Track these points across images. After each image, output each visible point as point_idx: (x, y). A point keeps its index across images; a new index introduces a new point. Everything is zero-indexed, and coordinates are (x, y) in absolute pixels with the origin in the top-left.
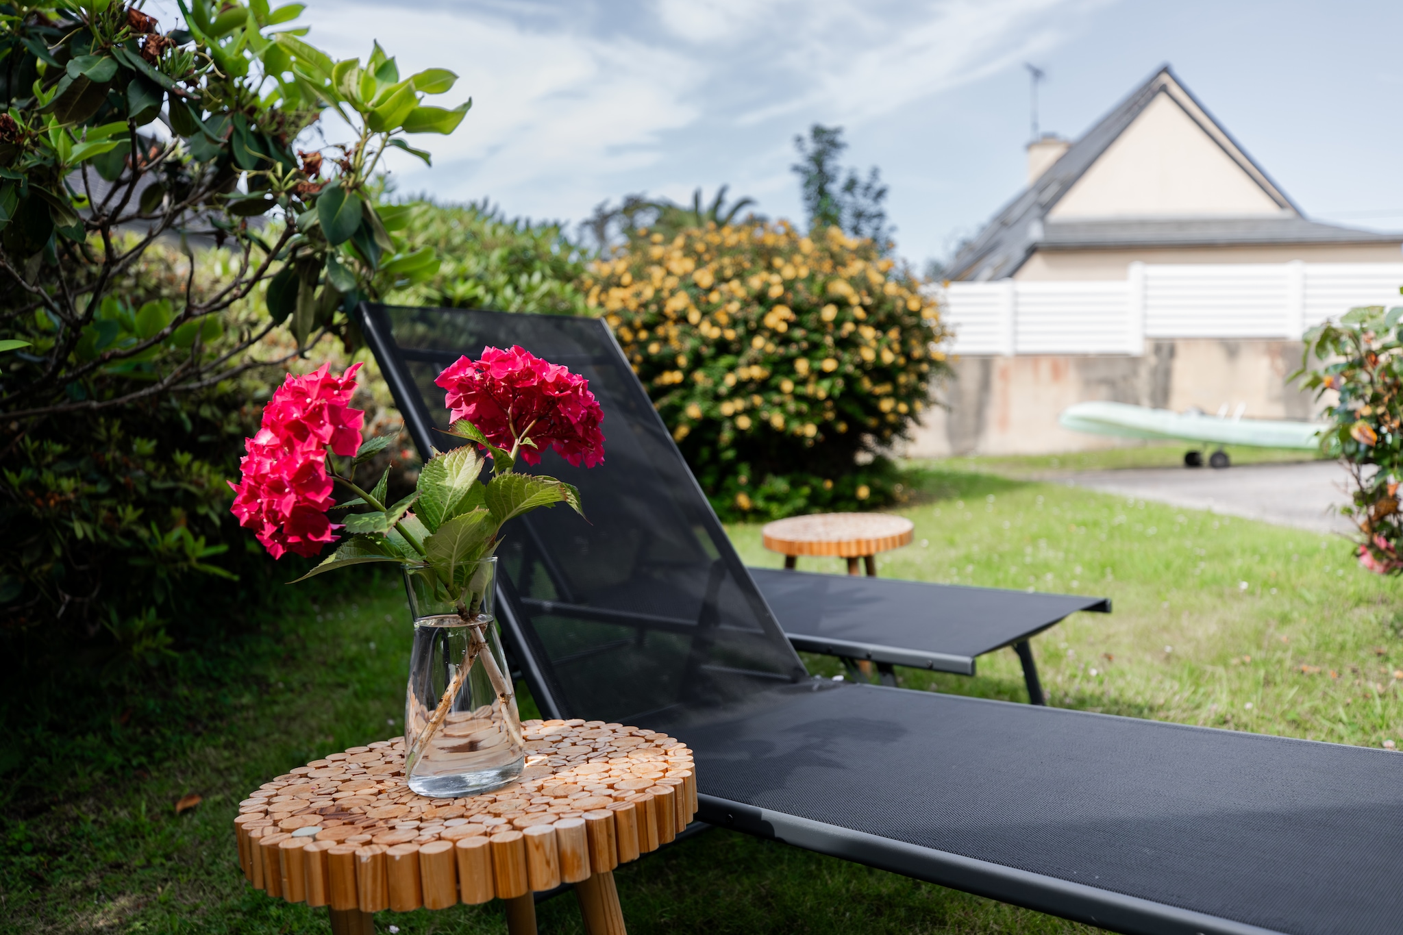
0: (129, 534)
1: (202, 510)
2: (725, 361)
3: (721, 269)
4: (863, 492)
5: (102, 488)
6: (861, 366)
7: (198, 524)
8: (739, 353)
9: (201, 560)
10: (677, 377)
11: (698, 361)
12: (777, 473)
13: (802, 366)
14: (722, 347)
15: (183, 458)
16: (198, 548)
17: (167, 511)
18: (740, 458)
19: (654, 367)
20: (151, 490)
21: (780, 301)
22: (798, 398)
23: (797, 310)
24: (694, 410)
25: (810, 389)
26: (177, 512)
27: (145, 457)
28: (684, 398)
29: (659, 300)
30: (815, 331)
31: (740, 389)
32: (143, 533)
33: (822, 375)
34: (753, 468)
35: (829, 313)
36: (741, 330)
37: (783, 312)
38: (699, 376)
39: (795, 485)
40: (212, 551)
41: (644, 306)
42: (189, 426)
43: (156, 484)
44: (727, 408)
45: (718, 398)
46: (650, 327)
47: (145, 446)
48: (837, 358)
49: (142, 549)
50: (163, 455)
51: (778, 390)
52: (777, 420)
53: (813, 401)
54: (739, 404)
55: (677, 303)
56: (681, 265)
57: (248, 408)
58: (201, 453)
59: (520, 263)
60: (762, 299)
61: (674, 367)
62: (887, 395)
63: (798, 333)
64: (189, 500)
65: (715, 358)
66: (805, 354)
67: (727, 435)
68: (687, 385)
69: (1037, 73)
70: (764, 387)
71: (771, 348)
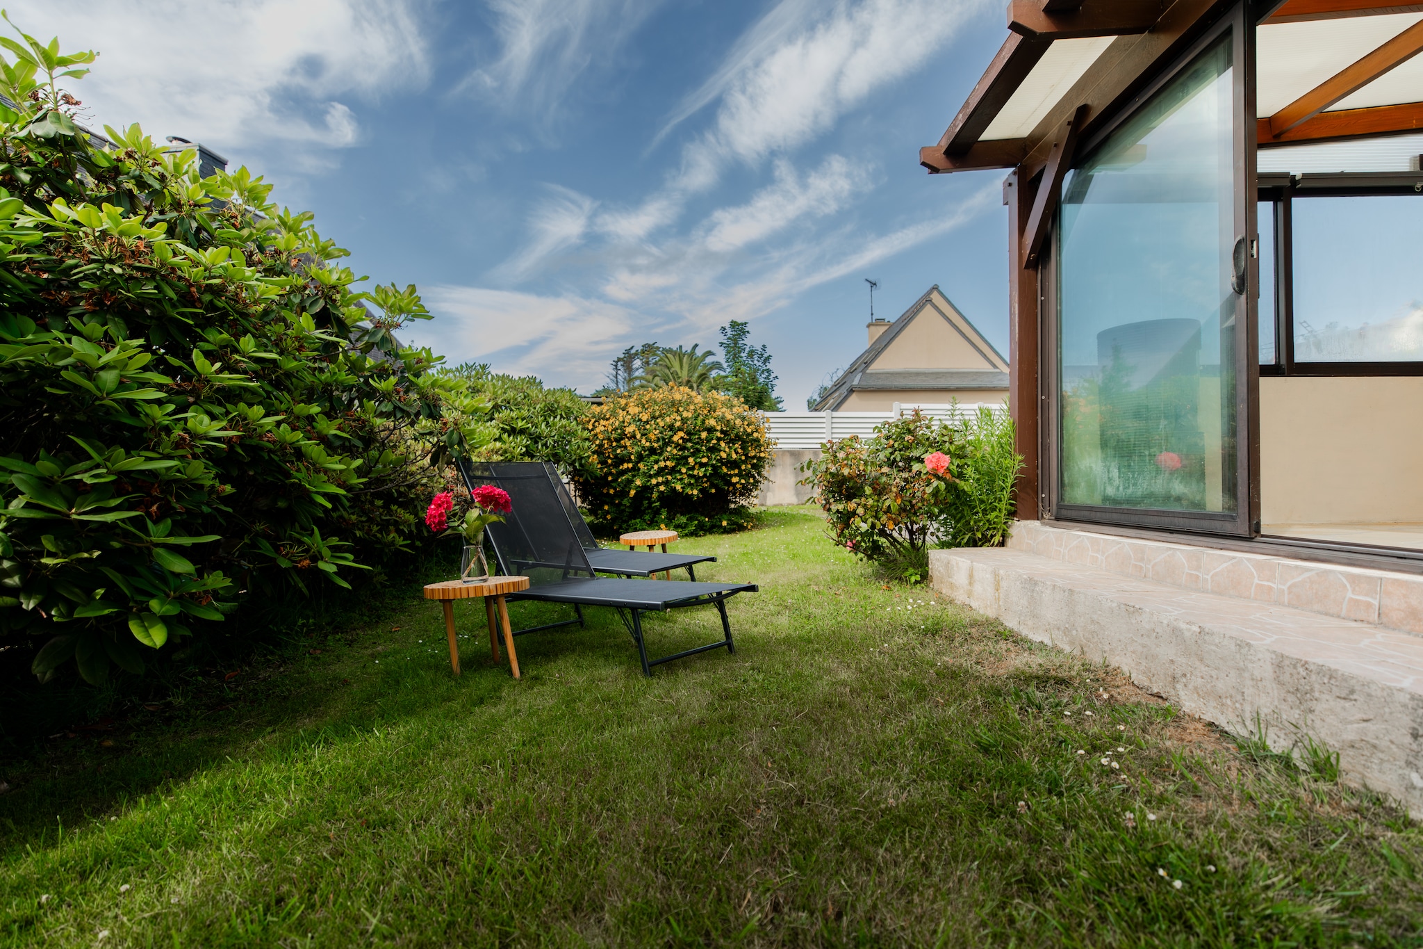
0: (375, 536)
1: (401, 527)
2: (653, 458)
3: (654, 411)
4: (724, 523)
5: (364, 519)
6: (721, 460)
7: (400, 532)
8: (660, 454)
9: (401, 546)
10: (630, 465)
11: (640, 458)
12: (682, 514)
13: (691, 460)
14: (652, 451)
15: (394, 508)
16: (400, 541)
17: (388, 527)
18: (662, 506)
19: (620, 460)
20: (382, 520)
21: (680, 429)
22: (690, 476)
23: (689, 433)
24: (638, 482)
25: (695, 472)
26: (391, 528)
27: (379, 507)
28: (634, 476)
29: (622, 428)
30: (698, 443)
31: (660, 472)
32: (379, 535)
33: (702, 465)
34: (668, 512)
35: (704, 435)
36: (661, 443)
37: (681, 434)
38: (641, 465)
39: (690, 519)
40: (405, 542)
41: (615, 430)
42: (396, 495)
43: (384, 518)
44: (654, 481)
45: (651, 476)
46: (618, 440)
47: (379, 503)
48: (708, 457)
49: (379, 541)
50: (386, 506)
51: (679, 472)
52: (679, 487)
53: (697, 478)
54: (660, 479)
55: (630, 429)
56: (633, 410)
57: (419, 487)
58: (401, 505)
59: (550, 411)
60: (671, 427)
61: (629, 461)
62: (736, 475)
63: (689, 444)
64: (396, 524)
65: (648, 456)
66: (693, 454)
67: (655, 495)
68: (635, 469)
69: (873, 284)
70: (673, 471)
71: (675, 452)
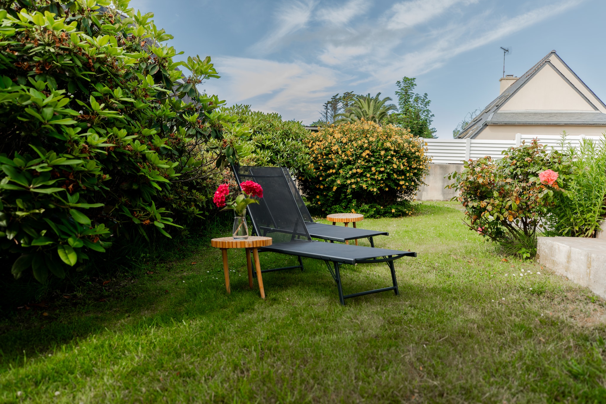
0: (183, 208)
1: (198, 203)
2: (349, 167)
3: (351, 136)
4: (393, 211)
5: (177, 197)
6: (393, 170)
7: (197, 206)
8: (354, 164)
9: (197, 214)
10: (334, 171)
11: (341, 166)
12: (366, 203)
13: (373, 169)
14: (349, 162)
15: (194, 191)
16: (197, 211)
17: (190, 203)
18: (353, 198)
19: (328, 167)
20: (187, 198)
21: (367, 149)
22: (372, 179)
23: (373, 152)
24: (339, 182)
25: (376, 177)
26: (192, 203)
27: (185, 191)
28: (336, 178)
29: (330, 147)
30: (378, 158)
31: (353, 176)
32: (185, 207)
33: (380, 172)
34: (357, 202)
35: (383, 153)
36: (354, 157)
37: (368, 152)
38: (341, 171)
39: (371, 207)
40: (200, 212)
41: (326, 148)
42: (195, 184)
43: (188, 197)
44: (349, 182)
45: (347, 178)
46: (327, 155)
47: (186, 188)
48: (385, 167)
49: (185, 211)
50: (190, 190)
51: (365, 176)
52: (364, 186)
53: (377, 181)
54: (353, 181)
55: (335, 148)
56: (338, 135)
57: (208, 180)
58: (198, 190)
59: (286, 135)
60: (361, 147)
61: (334, 168)
62: (403, 180)
63: (372, 159)
64: (195, 201)
65: (346, 165)
66: (375, 165)
67: (349, 191)
68: (337, 173)
69: (506, 51)
70: (361, 175)
71: (363, 163)
